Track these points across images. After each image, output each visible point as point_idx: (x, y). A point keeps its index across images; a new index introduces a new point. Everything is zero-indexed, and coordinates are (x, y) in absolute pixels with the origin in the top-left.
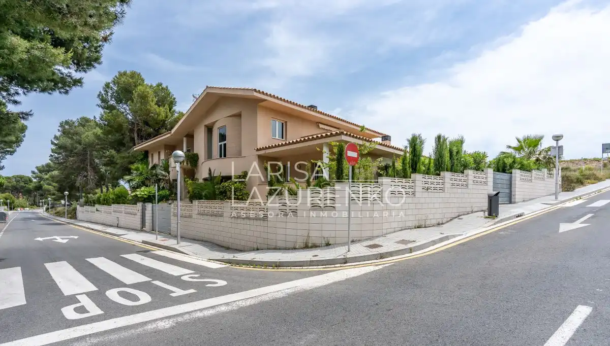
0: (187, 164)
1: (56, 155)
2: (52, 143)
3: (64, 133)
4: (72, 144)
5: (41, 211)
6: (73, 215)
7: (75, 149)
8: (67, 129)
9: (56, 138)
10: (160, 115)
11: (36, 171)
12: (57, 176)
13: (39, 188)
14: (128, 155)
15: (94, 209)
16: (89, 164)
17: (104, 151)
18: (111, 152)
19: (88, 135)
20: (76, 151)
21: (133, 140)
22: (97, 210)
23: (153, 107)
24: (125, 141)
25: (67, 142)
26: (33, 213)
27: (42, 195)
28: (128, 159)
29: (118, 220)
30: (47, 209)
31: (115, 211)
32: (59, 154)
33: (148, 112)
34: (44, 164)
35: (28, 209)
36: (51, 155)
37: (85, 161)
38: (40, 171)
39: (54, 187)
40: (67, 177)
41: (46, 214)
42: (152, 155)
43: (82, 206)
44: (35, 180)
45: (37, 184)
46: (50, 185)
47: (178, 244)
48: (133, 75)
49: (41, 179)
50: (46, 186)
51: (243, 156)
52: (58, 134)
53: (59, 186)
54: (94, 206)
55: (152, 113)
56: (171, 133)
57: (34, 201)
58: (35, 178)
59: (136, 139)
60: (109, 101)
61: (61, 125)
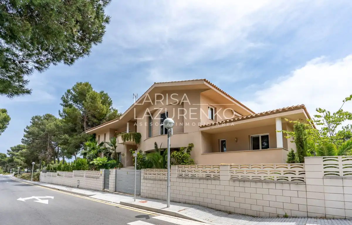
0: (133, 140)
1: (26, 139)
2: (25, 131)
3: (33, 124)
4: (38, 131)
5: (11, 176)
6: (37, 178)
7: (41, 134)
8: (36, 121)
9: (28, 127)
10: (103, 110)
11: (10, 150)
12: (25, 153)
13: (11, 161)
14: (79, 137)
15: (56, 174)
16: (49, 144)
17: (61, 135)
18: (66, 136)
19: (50, 125)
20: (40, 136)
21: (83, 127)
22: (58, 175)
23: (99, 104)
24: (77, 128)
25: (36, 130)
26: (7, 177)
27: (12, 166)
28: (80, 140)
29: (79, 183)
30: (15, 175)
31: (75, 176)
32: (28, 138)
33: (96, 108)
34: (16, 145)
35: (2, 174)
36: (23, 139)
37: (46, 142)
38: (13, 150)
39: (22, 160)
40: (32, 153)
41: (14, 178)
42: (99, 136)
43: (45, 172)
44: (8, 156)
45: (10, 158)
46: (19, 158)
47: (168, 207)
48: (87, 84)
49: (13, 155)
50: (16, 160)
51: (185, 132)
52: (30, 124)
53: (26, 159)
54: (56, 172)
55: (98, 109)
56: (119, 119)
57: (6, 170)
58: (9, 154)
59: (85, 126)
60: (69, 102)
61: (33, 119)
